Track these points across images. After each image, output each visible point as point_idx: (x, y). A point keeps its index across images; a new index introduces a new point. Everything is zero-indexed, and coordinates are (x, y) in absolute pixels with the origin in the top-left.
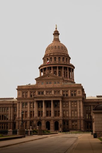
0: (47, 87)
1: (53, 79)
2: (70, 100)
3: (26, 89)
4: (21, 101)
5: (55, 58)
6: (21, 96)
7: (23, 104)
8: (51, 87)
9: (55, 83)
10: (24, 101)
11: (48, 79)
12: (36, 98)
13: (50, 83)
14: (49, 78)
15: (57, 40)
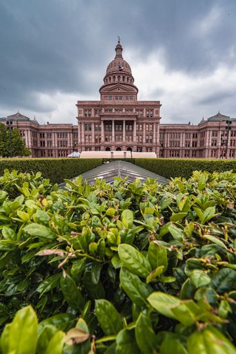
0: (117, 104)
1: (124, 93)
2: (144, 121)
3: (88, 106)
4: (82, 121)
5: (119, 77)
6: (82, 115)
7: (85, 125)
8: (122, 104)
9: (127, 99)
10: (86, 121)
11: (118, 93)
12: (103, 116)
13: (121, 98)
14: (119, 91)
15: (119, 56)
